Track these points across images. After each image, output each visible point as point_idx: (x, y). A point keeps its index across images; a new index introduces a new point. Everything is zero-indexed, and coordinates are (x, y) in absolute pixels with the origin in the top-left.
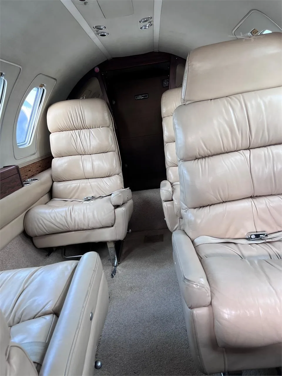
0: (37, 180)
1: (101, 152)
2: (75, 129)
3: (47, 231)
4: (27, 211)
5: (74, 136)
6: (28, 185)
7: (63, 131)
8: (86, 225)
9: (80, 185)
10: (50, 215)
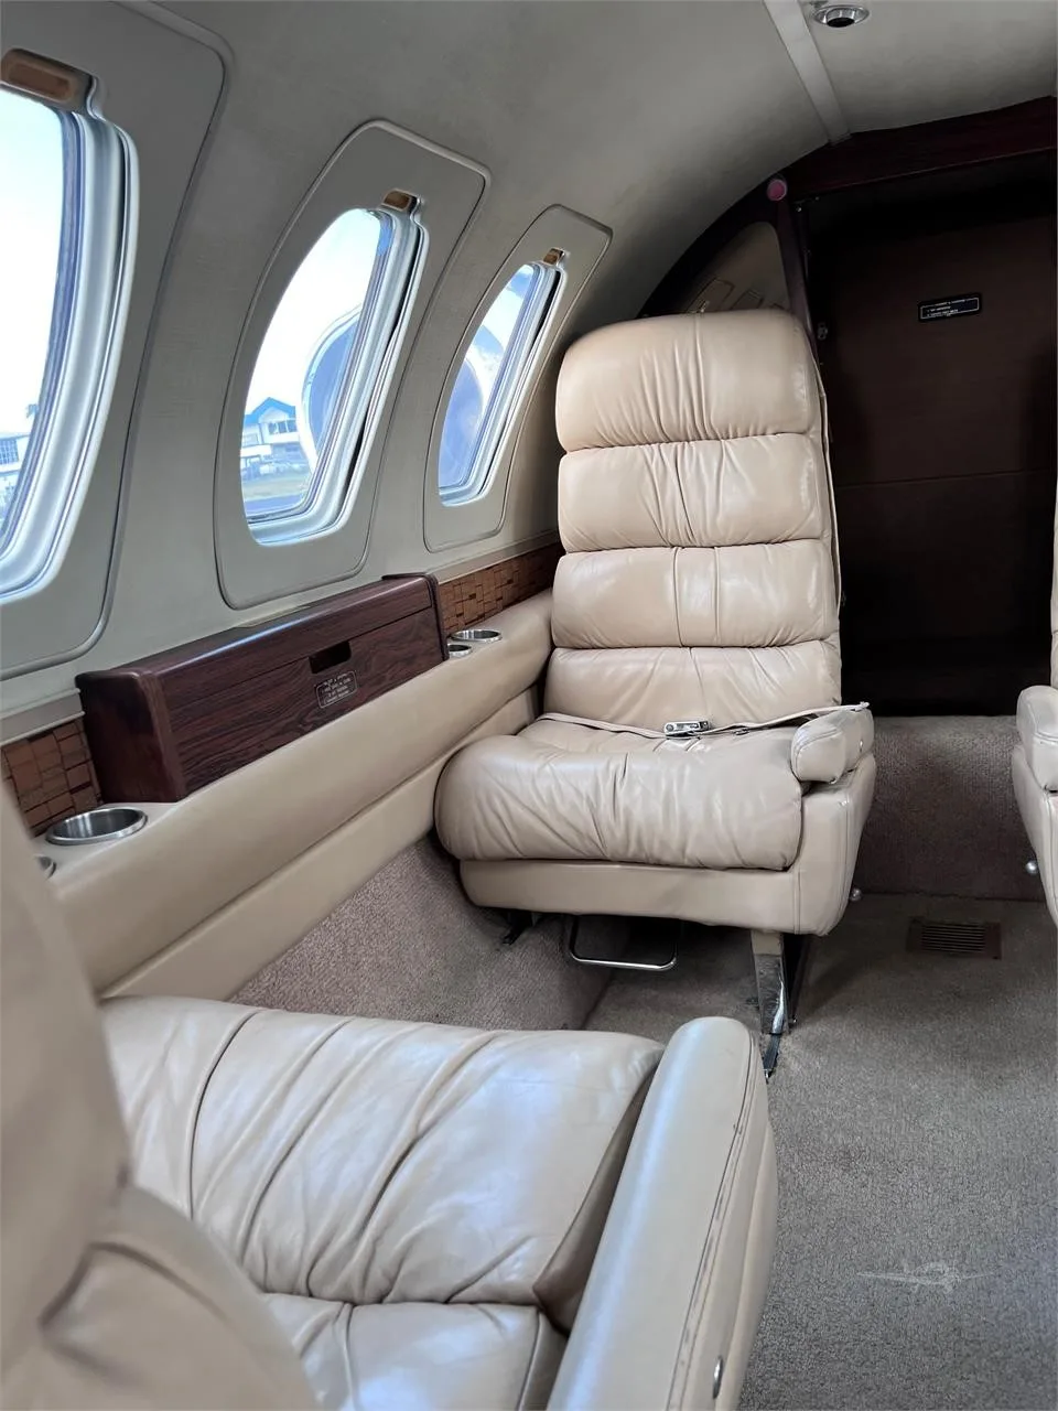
0: (496, 638)
1: (759, 540)
2: (661, 437)
3: (516, 846)
4: (451, 757)
5: (653, 467)
6: (462, 653)
7: (612, 446)
8: (675, 845)
9: (657, 668)
10: (533, 781)
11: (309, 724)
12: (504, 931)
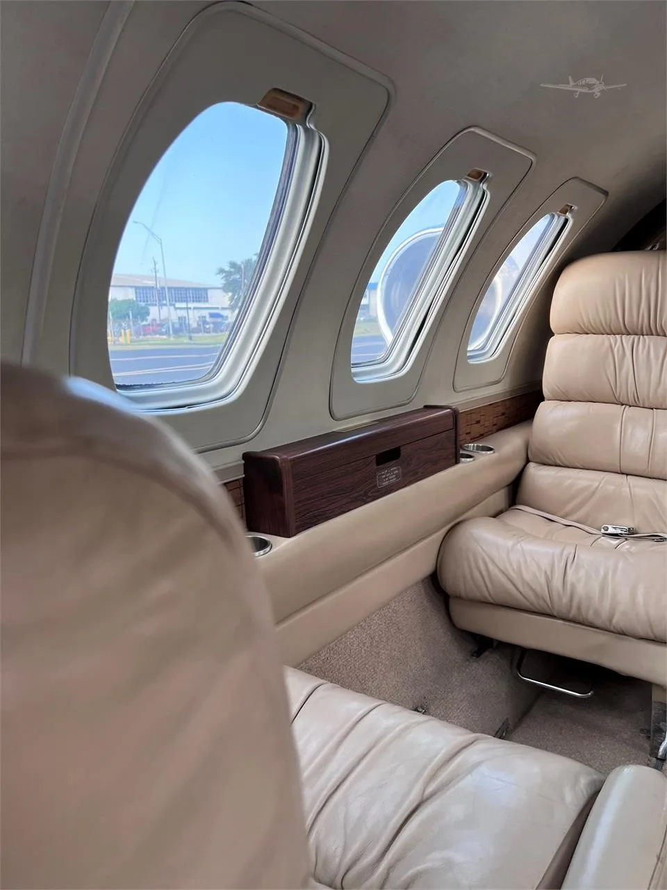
0: (492, 452)
2: (624, 331)
3: (490, 595)
4: (454, 527)
5: (616, 350)
6: (468, 460)
7: (587, 334)
8: (605, 614)
9: (601, 486)
10: (508, 555)
11: (370, 497)
12: (472, 647)
